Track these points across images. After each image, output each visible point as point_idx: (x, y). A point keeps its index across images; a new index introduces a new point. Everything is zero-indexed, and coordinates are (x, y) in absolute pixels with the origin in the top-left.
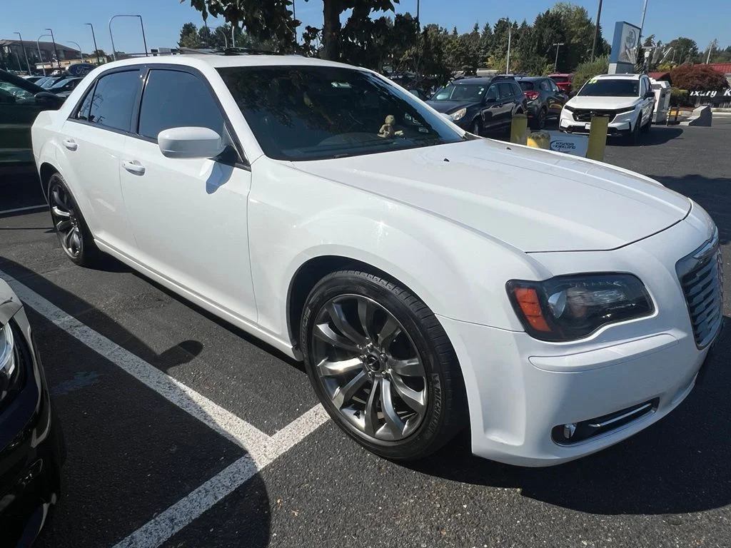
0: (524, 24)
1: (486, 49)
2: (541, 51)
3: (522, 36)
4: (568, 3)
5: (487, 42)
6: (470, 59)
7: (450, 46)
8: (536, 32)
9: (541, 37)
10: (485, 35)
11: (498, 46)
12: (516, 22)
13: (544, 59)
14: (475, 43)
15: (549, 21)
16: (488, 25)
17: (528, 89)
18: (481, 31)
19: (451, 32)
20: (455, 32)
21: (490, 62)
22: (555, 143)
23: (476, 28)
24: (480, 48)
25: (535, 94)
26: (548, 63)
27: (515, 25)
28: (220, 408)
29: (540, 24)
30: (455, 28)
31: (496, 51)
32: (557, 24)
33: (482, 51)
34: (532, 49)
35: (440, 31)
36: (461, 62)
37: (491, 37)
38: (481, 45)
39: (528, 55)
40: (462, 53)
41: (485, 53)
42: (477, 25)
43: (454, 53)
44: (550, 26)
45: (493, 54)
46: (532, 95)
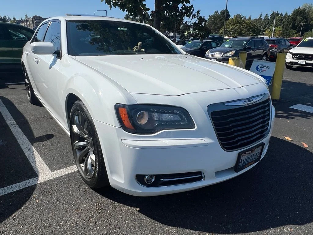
0: (286, 14)
1: (265, 27)
2: (294, 27)
3: (284, 19)
4: (310, 4)
5: (266, 23)
6: (255, 31)
7: (245, 24)
8: (292, 18)
9: (295, 20)
10: (265, 19)
11: (271, 24)
12: (282, 13)
13: (295, 31)
14: (260, 23)
15: (299, 13)
16: (267, 15)
17: (272, 43)
18: (263, 18)
19: (247, 18)
20: (250, 18)
21: (266, 32)
22: (260, 66)
23: (261, 16)
24: (262, 26)
25: (275, 46)
26: (296, 33)
27: (282, 15)
28: (42, 159)
29: (294, 14)
30: (250, 16)
31: (270, 27)
32: (304, 14)
33: (263, 27)
34: (289, 26)
35: (242, 17)
36: (250, 32)
37: (268, 20)
38: (262, 24)
39: (287, 29)
40: (251, 28)
41: (264, 28)
42: (261, 14)
43: (246, 27)
44: (300, 15)
45: (268, 28)
46: (274, 47)
